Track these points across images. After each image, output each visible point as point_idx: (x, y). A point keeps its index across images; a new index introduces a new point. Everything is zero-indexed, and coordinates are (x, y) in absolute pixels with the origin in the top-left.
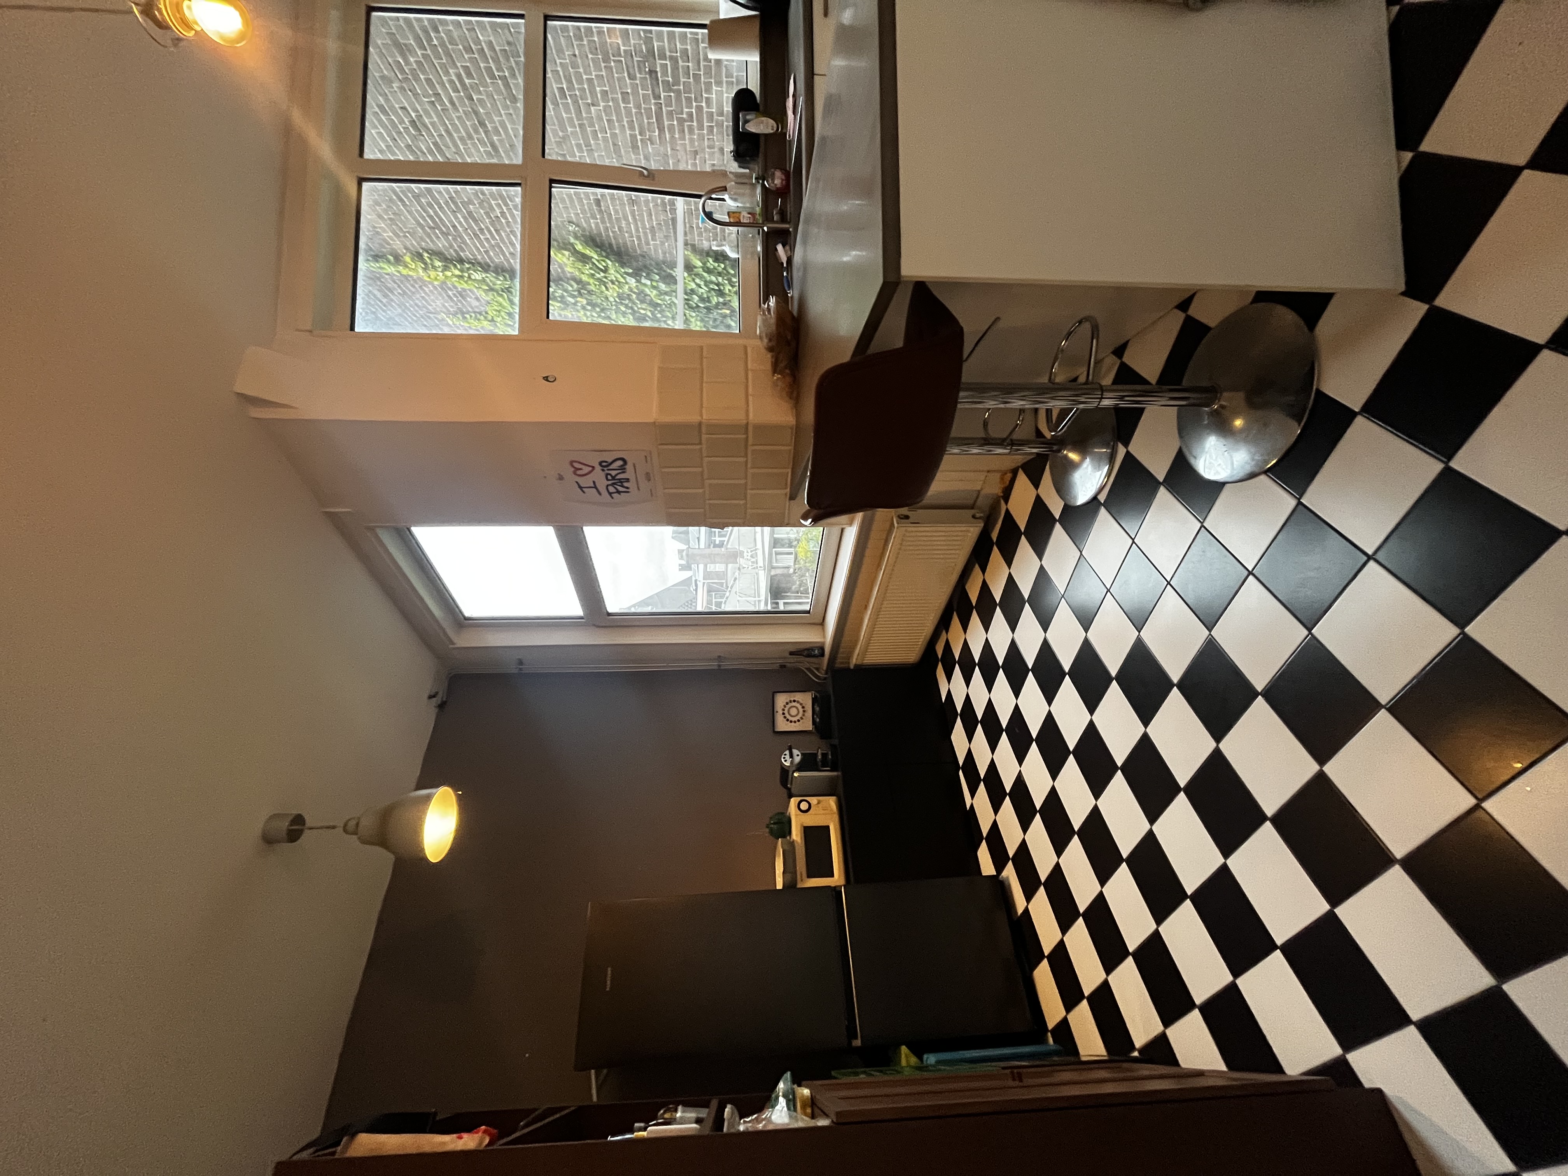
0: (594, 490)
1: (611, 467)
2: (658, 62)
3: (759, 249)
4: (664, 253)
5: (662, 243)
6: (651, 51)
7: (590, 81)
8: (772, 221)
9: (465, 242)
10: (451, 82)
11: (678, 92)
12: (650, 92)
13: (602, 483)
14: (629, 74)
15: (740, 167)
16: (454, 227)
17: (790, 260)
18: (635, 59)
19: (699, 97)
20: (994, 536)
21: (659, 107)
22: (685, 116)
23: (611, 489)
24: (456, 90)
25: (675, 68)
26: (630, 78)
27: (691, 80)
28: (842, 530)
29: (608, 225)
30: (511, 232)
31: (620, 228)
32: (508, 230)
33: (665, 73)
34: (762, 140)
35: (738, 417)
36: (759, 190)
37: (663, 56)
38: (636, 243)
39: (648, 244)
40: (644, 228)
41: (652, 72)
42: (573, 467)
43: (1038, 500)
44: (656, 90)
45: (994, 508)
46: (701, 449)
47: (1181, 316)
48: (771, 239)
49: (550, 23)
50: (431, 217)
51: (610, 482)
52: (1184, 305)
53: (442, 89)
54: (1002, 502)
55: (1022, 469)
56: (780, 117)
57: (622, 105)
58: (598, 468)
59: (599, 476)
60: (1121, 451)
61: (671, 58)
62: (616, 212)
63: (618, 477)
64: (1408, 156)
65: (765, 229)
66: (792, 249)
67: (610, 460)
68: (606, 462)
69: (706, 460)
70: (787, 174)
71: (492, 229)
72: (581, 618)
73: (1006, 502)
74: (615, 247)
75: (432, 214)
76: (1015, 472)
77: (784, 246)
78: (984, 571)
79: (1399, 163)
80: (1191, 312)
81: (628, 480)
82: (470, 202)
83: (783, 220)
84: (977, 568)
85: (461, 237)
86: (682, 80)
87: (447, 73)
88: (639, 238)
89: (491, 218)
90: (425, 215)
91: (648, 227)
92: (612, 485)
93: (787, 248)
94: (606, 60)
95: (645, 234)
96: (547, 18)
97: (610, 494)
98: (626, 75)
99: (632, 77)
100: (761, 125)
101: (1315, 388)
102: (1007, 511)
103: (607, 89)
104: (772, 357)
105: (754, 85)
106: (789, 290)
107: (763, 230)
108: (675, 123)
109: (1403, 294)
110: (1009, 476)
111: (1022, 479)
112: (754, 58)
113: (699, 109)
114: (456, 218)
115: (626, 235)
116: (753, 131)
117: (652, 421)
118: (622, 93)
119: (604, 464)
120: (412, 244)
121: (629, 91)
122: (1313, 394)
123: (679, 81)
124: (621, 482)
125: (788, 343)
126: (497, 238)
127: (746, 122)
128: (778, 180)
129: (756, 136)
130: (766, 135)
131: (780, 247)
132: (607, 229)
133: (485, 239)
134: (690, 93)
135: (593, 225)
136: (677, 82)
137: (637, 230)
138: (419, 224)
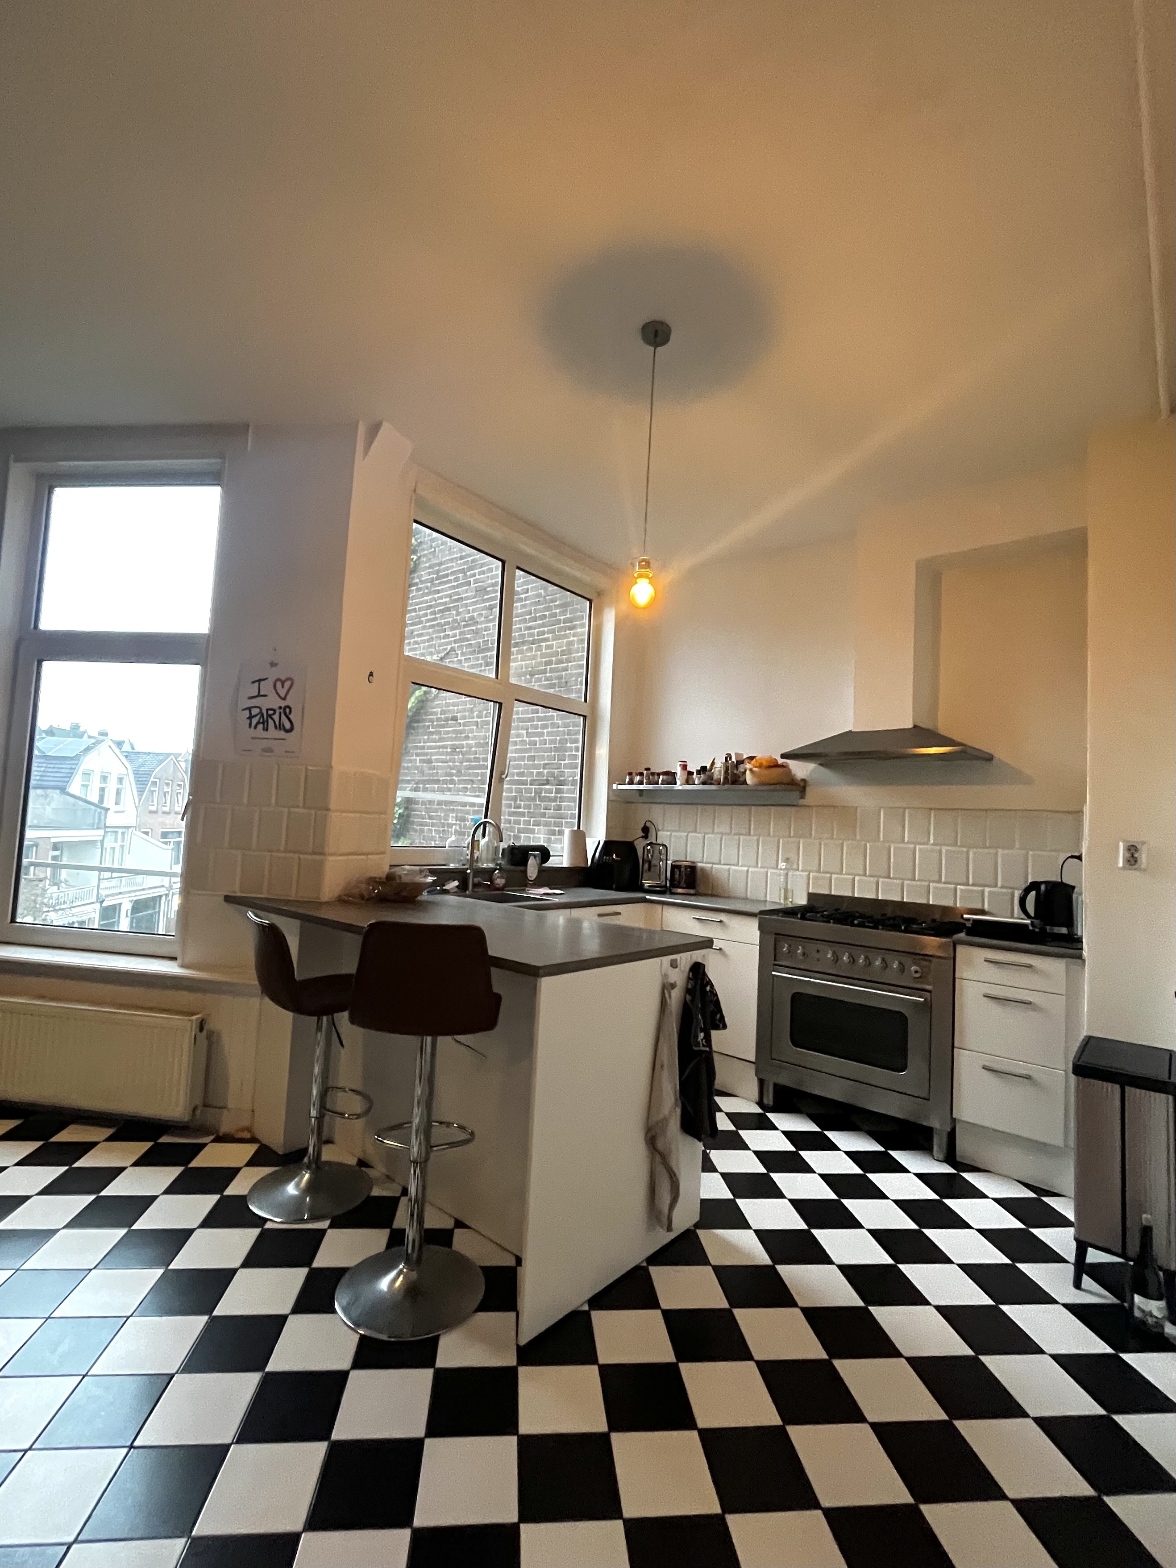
0: (256, 694)
1: (283, 716)
2: (554, 788)
3: (452, 866)
4: (408, 768)
5: (417, 768)
6: (561, 783)
7: (542, 734)
8: (474, 877)
9: (423, 595)
10: (543, 633)
11: (534, 799)
12: (535, 778)
13: (265, 704)
14: (547, 764)
15: (503, 850)
16: (438, 592)
17: (446, 892)
18: (556, 771)
19: (531, 815)
20: (164, 1139)
21: (524, 783)
22: (518, 802)
23: (255, 711)
24: (539, 634)
25: (550, 800)
26: (544, 764)
27: (542, 811)
28: (174, 959)
29: (435, 723)
30: (432, 638)
31: (432, 733)
32: (434, 636)
33: (547, 791)
34: (521, 868)
35: (331, 846)
36: (491, 865)
37: (558, 791)
38: (419, 744)
39: (417, 755)
40: (432, 754)
41: (548, 782)
42: (285, 681)
43: (236, 1171)
44: (536, 783)
45: (203, 1130)
46: (298, 807)
47: (449, 1224)
48: (460, 875)
49: (582, 718)
50: (447, 576)
51: (264, 712)
52: (459, 1224)
53: (539, 624)
54: (212, 1137)
55: (259, 1148)
56: (538, 883)
57: (526, 755)
58: (283, 704)
59: (272, 702)
60: (324, 1224)
61: (556, 797)
62: (447, 733)
63: (270, 721)
64: (586, 1308)
65: (469, 871)
66: (456, 894)
67: (291, 716)
68: (290, 712)
69: (286, 810)
70: (502, 889)
71: (435, 623)
72: (36, 626)
73: (213, 1141)
74: (416, 725)
75: (449, 578)
76: (253, 1140)
77: (457, 887)
78: (109, 1139)
79: (582, 1305)
80: (457, 1231)
81: (266, 729)
82: (458, 614)
83: (475, 885)
84: (109, 1132)
85: (428, 594)
86: (542, 804)
87: (549, 632)
88: (423, 748)
89: (445, 625)
90: (449, 571)
91: (433, 757)
92: (261, 713)
93: (456, 890)
94: (556, 750)
95: (426, 754)
96: (585, 717)
97: (250, 709)
98: (546, 762)
99: (545, 766)
100: (532, 868)
101: (440, 1333)
102: (205, 1145)
103: (538, 746)
104: (380, 878)
105: (552, 862)
106: (428, 892)
107: (467, 869)
108: (514, 794)
109: (518, 1346)
110: (247, 1135)
111: (250, 1149)
112: (565, 863)
113: (523, 814)
114: (446, 596)
115: (426, 737)
116: (529, 862)
117: (333, 764)
118: (534, 756)
119: (288, 710)
120: (424, 550)
121: (536, 762)
122: (435, 1334)
123: (542, 801)
124: (263, 723)
125: (397, 894)
126: (427, 624)
127: (535, 856)
128: (500, 882)
129: (525, 863)
130: (526, 871)
131: (456, 883)
132: (432, 721)
133: (427, 613)
134: (534, 809)
135: (435, 710)
136: (542, 799)
137: (430, 748)
138: (441, 564)
